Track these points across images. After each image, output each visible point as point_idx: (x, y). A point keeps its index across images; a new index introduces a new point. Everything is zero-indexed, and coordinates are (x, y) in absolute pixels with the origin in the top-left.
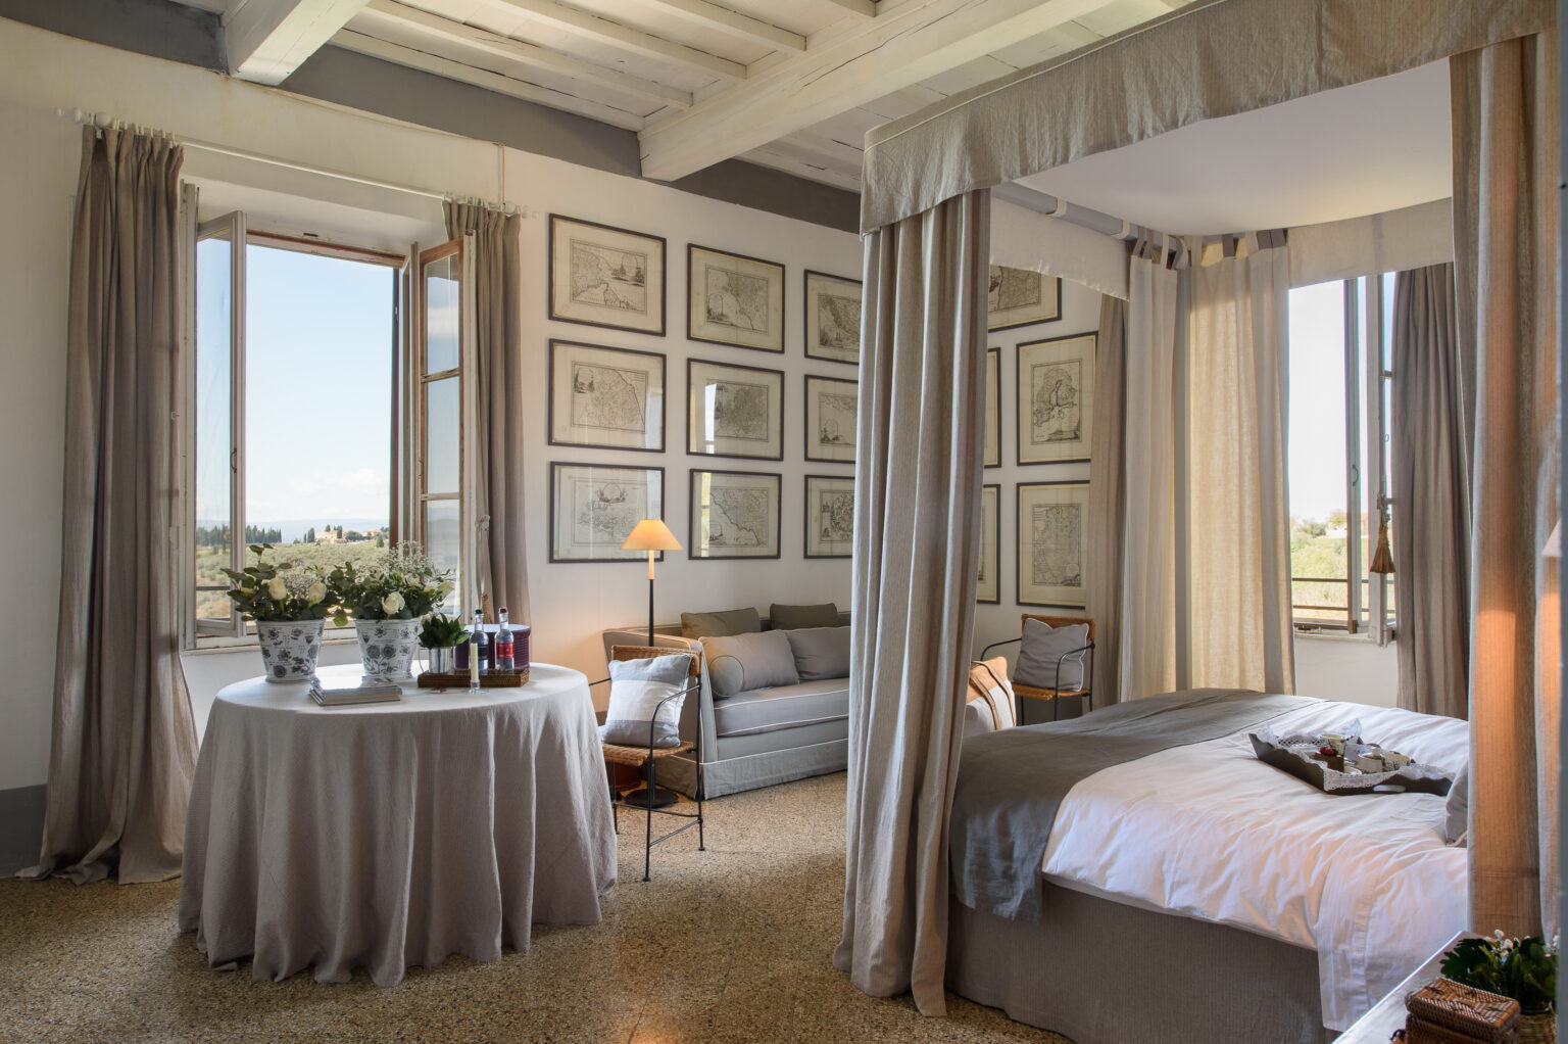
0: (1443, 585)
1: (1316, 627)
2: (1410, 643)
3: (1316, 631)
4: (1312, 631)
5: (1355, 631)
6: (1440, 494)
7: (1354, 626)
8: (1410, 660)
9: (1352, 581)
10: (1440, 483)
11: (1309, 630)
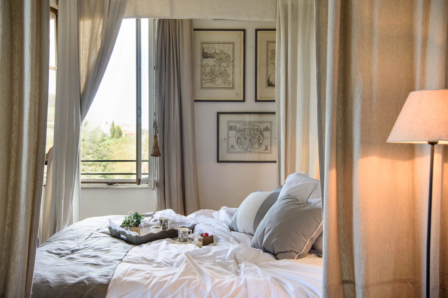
0: (177, 161)
1: (115, 183)
2: (163, 187)
3: (115, 185)
4: (114, 185)
5: (139, 184)
6: (175, 122)
7: (139, 181)
8: (163, 195)
9: (138, 161)
10: (175, 117)
11: (112, 184)
